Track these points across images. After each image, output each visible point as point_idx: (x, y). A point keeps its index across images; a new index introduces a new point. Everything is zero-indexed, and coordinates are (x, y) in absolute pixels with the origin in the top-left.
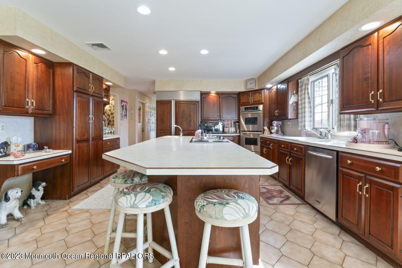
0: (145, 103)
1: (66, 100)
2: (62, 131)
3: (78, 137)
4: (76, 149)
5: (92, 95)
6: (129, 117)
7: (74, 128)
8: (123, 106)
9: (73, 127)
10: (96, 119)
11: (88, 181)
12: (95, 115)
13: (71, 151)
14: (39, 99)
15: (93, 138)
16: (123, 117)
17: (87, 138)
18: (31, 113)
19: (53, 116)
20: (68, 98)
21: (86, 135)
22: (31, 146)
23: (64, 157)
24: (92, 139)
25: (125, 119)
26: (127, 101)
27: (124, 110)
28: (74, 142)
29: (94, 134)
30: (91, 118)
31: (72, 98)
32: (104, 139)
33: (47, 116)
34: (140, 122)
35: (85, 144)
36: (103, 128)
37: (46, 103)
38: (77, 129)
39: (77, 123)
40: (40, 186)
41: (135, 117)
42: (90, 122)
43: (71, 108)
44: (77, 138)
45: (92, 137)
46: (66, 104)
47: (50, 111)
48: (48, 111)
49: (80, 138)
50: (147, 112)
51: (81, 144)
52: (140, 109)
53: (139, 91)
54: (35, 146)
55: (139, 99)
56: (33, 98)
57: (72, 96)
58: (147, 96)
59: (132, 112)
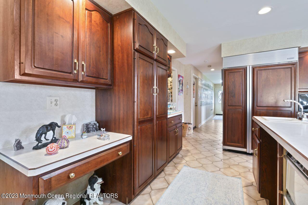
0: (198, 78)
1: (126, 65)
2: (122, 108)
3: (141, 116)
4: (138, 133)
5: (156, 60)
6: (185, 92)
7: (136, 104)
8: (180, 81)
9: (134, 102)
10: (160, 92)
11: (152, 175)
12: (159, 86)
13: (131, 137)
14: (93, 61)
15: (158, 116)
16: (180, 92)
17: (151, 117)
18: (82, 82)
19: (112, 87)
20: (128, 60)
21: (150, 114)
22: (89, 126)
23: (121, 147)
24: (157, 118)
25: (182, 94)
26: (183, 76)
27: (181, 85)
28: (136, 123)
29: (158, 111)
30: (155, 90)
31: (133, 60)
32: (169, 117)
33: (105, 87)
34: (194, 97)
35: (148, 125)
36: (167, 104)
37: (102, 68)
38: (139, 104)
39: (139, 97)
40: (95, 183)
41: (191, 92)
42: (154, 96)
43: (131, 75)
44: (139, 117)
45: (156, 115)
46: (126, 69)
47: (107, 80)
48: (105, 80)
49: (143, 117)
50: (199, 87)
51: (144, 126)
52: (194, 84)
53: (194, 66)
54: (95, 126)
55: (194, 74)
56: (83, 60)
57: (133, 57)
58: (199, 71)
59: (187, 87)
